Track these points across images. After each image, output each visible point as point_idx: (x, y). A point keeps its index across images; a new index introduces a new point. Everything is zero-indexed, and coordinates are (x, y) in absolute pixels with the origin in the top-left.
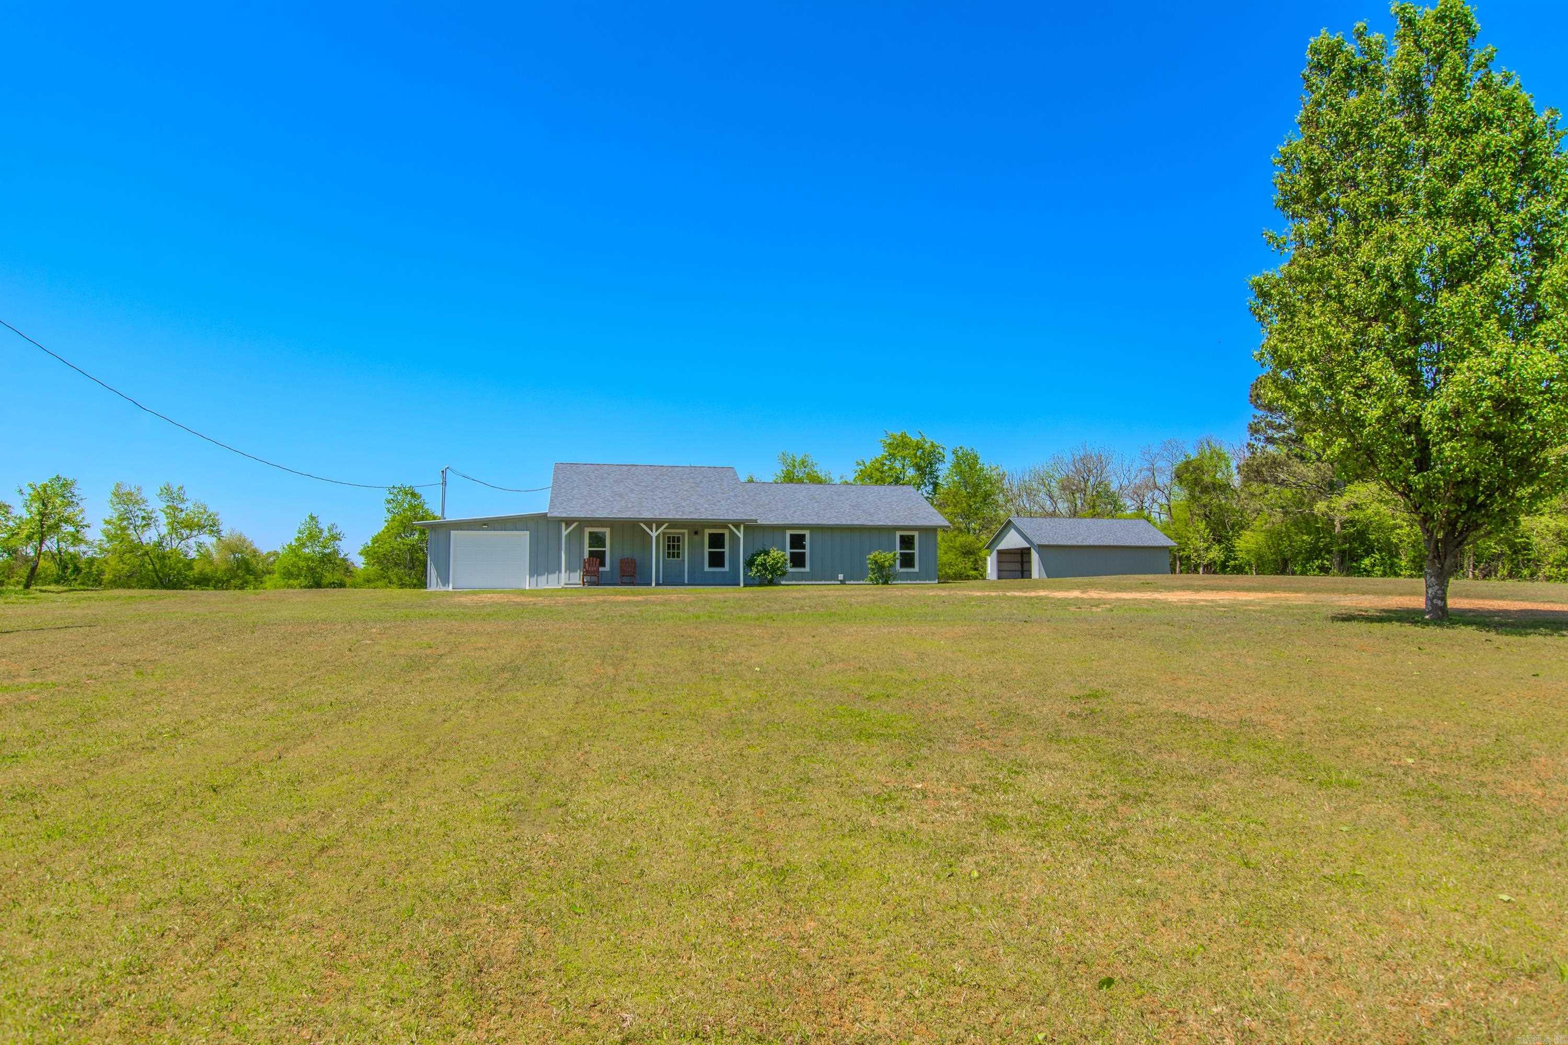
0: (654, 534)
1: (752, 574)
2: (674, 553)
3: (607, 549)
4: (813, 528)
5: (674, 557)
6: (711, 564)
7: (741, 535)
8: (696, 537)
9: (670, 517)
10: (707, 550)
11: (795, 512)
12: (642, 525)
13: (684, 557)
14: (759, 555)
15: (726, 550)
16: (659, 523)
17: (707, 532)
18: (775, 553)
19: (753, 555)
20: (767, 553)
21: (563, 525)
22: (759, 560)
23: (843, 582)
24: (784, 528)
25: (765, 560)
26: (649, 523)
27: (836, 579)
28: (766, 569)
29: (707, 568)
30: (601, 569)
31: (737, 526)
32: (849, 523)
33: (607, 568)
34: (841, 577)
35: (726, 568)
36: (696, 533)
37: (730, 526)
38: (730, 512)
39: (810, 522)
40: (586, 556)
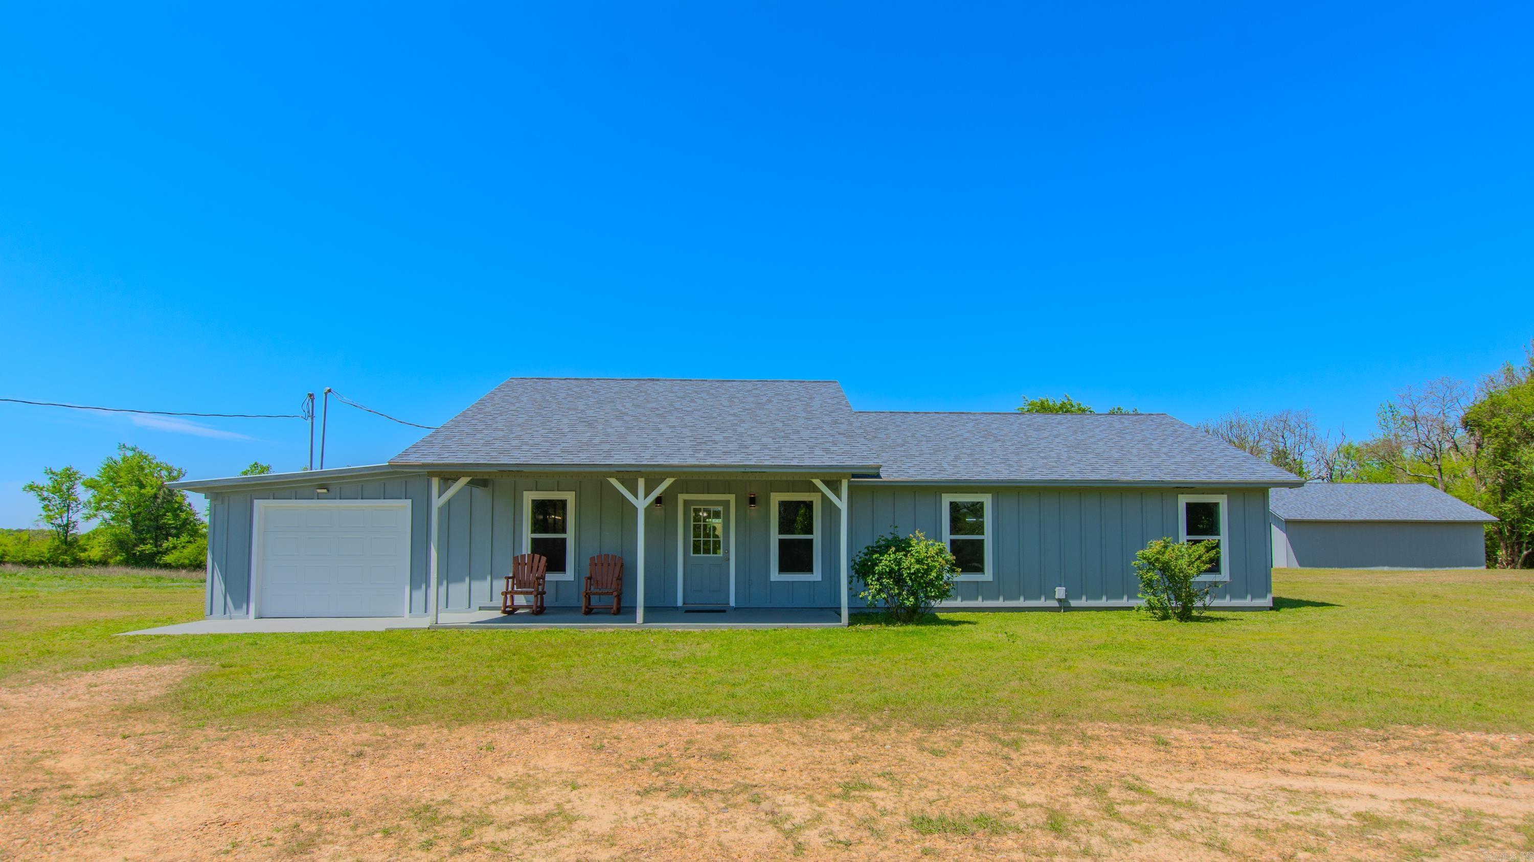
0: (641, 503)
1: (868, 595)
2: (706, 543)
3: (570, 536)
4: (999, 489)
5: (707, 551)
6: (784, 567)
7: (842, 504)
8: (754, 510)
9: (675, 461)
10: (775, 537)
11: (957, 458)
12: (614, 482)
13: (727, 552)
14: (883, 549)
15: (817, 536)
16: (653, 476)
17: (776, 498)
18: (921, 546)
19: (872, 551)
20: (903, 546)
21: (435, 482)
22: (886, 561)
23: (1064, 607)
24: (935, 489)
25: (898, 562)
26: (629, 476)
27: (1051, 595)
28: (899, 581)
29: (775, 575)
30: (551, 577)
31: (834, 485)
32: (1078, 477)
33: (569, 575)
34: (1060, 592)
35: (816, 575)
36: (752, 501)
37: (818, 482)
38: (818, 452)
39: (994, 477)
40: (526, 549)
